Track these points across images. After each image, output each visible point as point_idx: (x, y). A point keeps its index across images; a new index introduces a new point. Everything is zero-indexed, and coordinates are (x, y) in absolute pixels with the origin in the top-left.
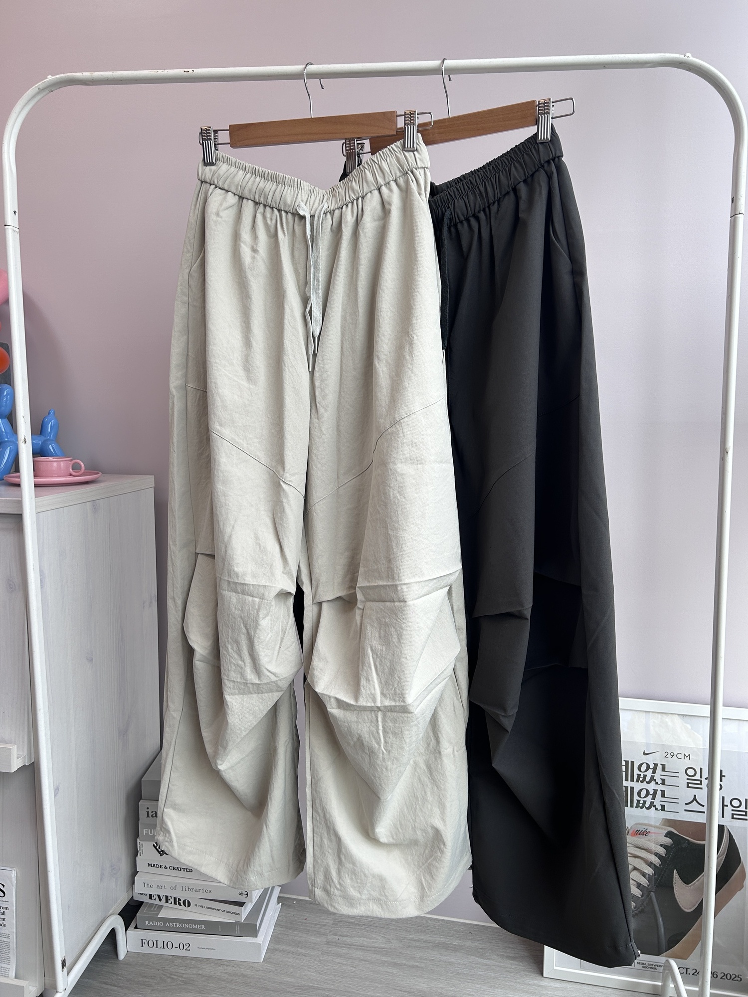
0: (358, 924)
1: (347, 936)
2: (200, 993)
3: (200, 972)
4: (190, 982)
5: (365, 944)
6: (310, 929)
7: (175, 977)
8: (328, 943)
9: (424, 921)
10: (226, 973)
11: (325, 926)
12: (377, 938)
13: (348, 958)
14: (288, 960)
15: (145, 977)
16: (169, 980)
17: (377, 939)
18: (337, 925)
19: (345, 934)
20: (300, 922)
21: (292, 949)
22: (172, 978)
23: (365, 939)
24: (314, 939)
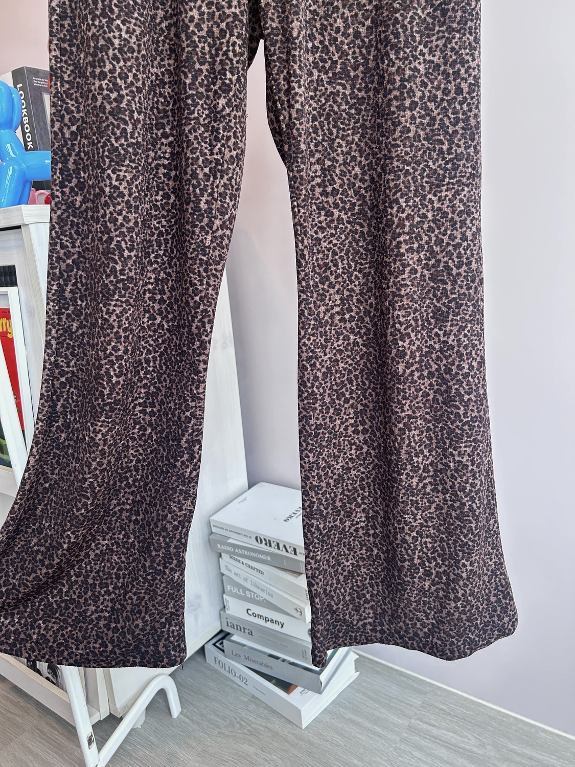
0: (449, 714)
1: (434, 726)
2: (262, 750)
3: (269, 725)
4: (256, 734)
5: (454, 741)
6: (392, 704)
7: (243, 724)
8: (410, 728)
9: (533, 731)
10: (293, 734)
11: (411, 706)
12: (470, 737)
13: (428, 754)
14: (360, 736)
15: (217, 716)
16: (237, 726)
17: (469, 739)
18: (425, 708)
19: (432, 722)
20: (385, 694)
21: (369, 725)
22: (241, 725)
23: (454, 735)
24: (396, 719)
